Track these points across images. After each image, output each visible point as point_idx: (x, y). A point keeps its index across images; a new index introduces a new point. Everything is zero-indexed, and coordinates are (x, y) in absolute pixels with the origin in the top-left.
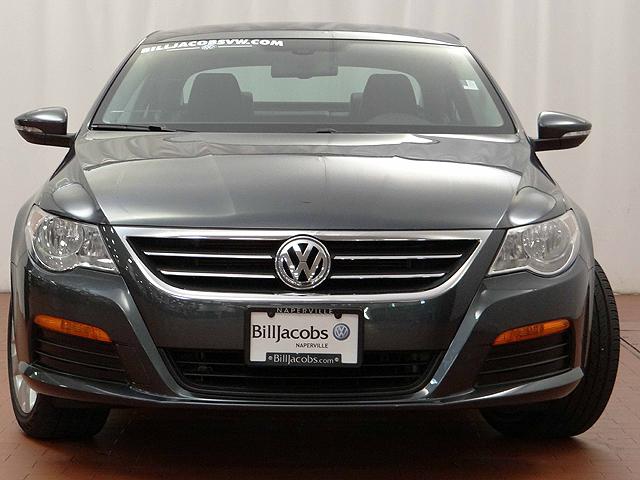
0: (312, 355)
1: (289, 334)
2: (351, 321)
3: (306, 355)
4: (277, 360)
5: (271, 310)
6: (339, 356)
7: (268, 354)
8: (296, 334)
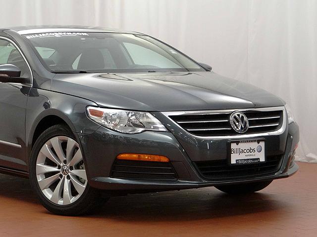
0: (251, 159)
1: (243, 151)
2: (262, 144)
3: (249, 159)
4: (240, 162)
5: (237, 142)
6: (259, 159)
7: (237, 160)
8: (245, 151)
